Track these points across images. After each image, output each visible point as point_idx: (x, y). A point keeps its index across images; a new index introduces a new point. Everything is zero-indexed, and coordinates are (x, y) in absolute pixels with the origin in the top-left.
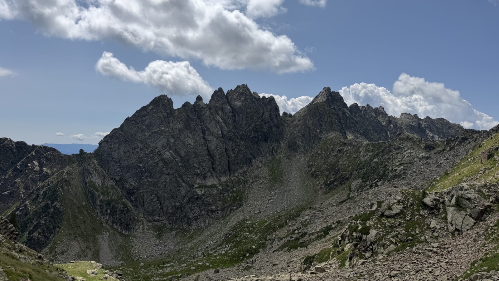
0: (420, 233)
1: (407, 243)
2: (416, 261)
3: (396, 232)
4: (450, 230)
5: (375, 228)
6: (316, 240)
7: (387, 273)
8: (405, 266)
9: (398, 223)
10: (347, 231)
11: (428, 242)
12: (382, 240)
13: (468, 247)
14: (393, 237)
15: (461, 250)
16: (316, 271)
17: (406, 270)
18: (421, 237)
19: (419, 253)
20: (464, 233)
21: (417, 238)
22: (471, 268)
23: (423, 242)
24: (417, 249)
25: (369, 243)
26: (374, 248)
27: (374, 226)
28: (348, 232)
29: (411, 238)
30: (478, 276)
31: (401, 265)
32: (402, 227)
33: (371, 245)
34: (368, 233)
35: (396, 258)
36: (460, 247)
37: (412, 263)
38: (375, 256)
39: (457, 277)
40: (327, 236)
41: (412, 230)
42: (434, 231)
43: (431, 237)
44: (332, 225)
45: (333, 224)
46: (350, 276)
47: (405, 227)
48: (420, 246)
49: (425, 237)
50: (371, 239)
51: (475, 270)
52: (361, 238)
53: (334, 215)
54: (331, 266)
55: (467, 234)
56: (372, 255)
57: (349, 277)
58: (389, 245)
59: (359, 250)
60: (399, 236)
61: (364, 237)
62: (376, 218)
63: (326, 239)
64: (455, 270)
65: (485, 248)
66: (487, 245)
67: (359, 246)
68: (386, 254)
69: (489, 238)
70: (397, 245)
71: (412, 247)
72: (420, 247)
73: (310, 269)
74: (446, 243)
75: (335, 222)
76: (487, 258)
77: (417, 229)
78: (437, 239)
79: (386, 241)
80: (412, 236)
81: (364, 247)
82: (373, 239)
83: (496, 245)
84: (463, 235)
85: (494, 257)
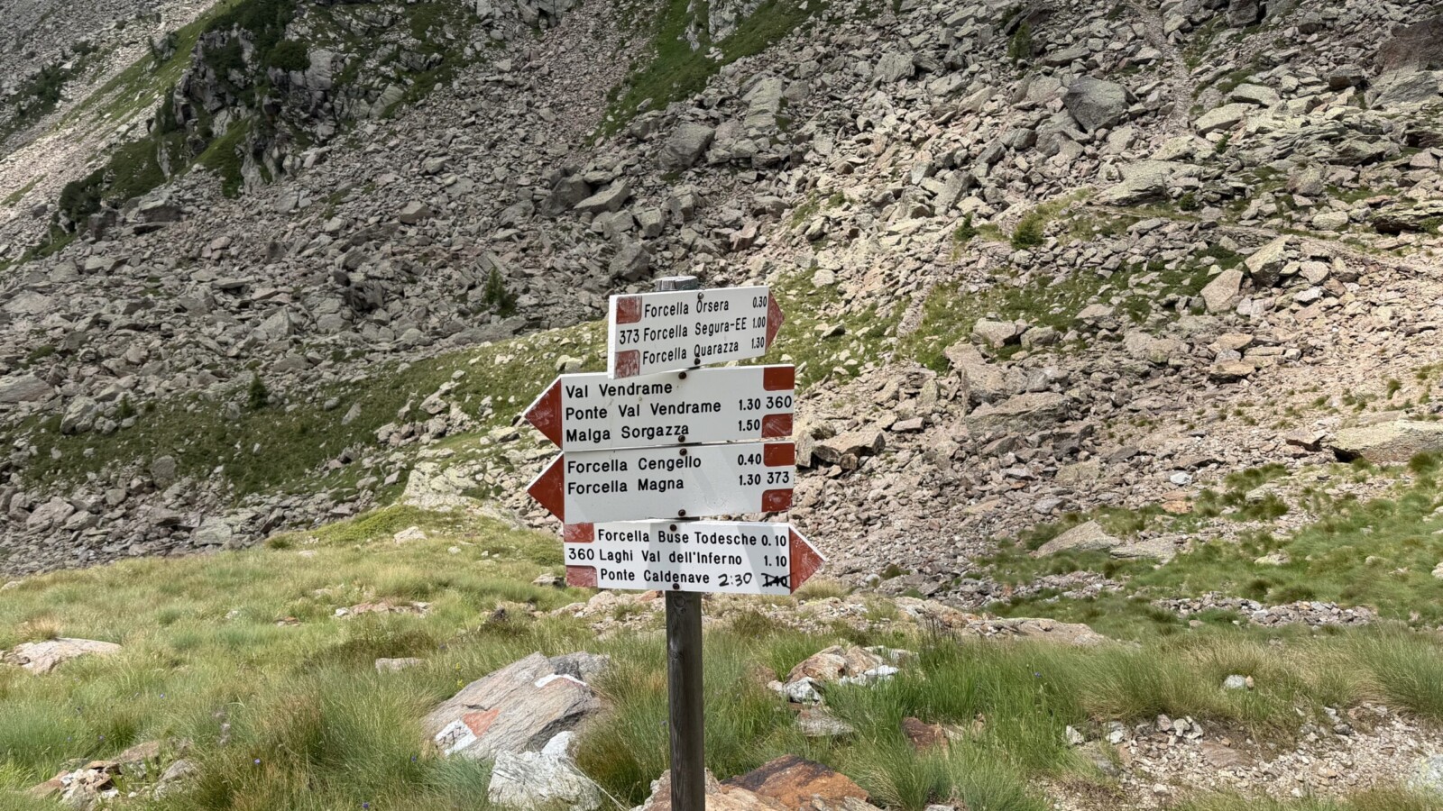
0: (458, 37)
1: (430, 74)
2: (473, 118)
3: (390, 47)
4: (527, 18)
5: (323, 44)
6: (18, 128)
7: (411, 167)
8: (455, 137)
9: (388, 18)
10: (202, 69)
11: (484, 61)
12: (356, 77)
13: (587, 58)
14: (385, 63)
15: (573, 67)
16: (149, 220)
17: (463, 147)
18: (462, 48)
19: (473, 95)
20: (563, 20)
21: (454, 54)
22: (612, 109)
23: (472, 62)
24: (464, 84)
25: (319, 94)
26: (338, 108)
27: (314, 36)
28: (211, 73)
29: (436, 55)
30: (648, 123)
31: (439, 137)
32: (402, 29)
33: (325, 99)
34: (304, 65)
35: (415, 120)
36: (568, 60)
37: (466, 126)
38: (346, 128)
39: (587, 138)
40: (58, 105)
41: (435, 32)
42: (489, 27)
43: (488, 45)
44: (61, 64)
45: (65, 58)
46: (302, 204)
47: (412, 27)
48: (467, 74)
49: (472, 46)
50: (322, 78)
51: (621, 110)
52: (284, 84)
53: (49, 26)
54: (196, 191)
55: (573, 20)
56: (337, 127)
57: (296, 206)
58: (383, 89)
59: (291, 122)
60: (403, 56)
61: (297, 77)
62: (312, 9)
63: (59, 115)
64: (577, 120)
65: (627, 53)
66: (628, 44)
67: (284, 109)
68: (380, 118)
69: (628, 23)
70: (405, 84)
71: (447, 81)
72: (469, 78)
73: (120, 219)
74: (527, 54)
75: (68, 52)
76: (638, 77)
77: (446, 28)
78: (503, 47)
79: (368, 78)
80: (439, 48)
81: (304, 109)
82: (326, 79)
83: (647, 40)
84: (563, 25)
85: (654, 69)
